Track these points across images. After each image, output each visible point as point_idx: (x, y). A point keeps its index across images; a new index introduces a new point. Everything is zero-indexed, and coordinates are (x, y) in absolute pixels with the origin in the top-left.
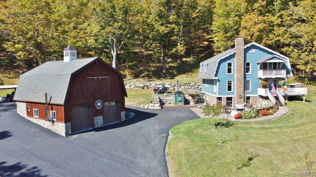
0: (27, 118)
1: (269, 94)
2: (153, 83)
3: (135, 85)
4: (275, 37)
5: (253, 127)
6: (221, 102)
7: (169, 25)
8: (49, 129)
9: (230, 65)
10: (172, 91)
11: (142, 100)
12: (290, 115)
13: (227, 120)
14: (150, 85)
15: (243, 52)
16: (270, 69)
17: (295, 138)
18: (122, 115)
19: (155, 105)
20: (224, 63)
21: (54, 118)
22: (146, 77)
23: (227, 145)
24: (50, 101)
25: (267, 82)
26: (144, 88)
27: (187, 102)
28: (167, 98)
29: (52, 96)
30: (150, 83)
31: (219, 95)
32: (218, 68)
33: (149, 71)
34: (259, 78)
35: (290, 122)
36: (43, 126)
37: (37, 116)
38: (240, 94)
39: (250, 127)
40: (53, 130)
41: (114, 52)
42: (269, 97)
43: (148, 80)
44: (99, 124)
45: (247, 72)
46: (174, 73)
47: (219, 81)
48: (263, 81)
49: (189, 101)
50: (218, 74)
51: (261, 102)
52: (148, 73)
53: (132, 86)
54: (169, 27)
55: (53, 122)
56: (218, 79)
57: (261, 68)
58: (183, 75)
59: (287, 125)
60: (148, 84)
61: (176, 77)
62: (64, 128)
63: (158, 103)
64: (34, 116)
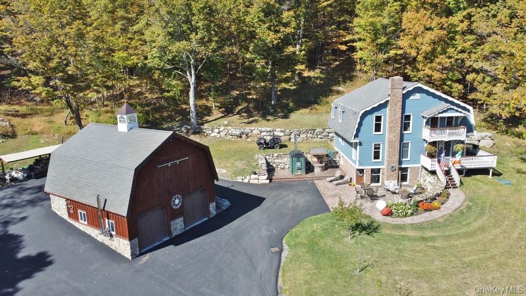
0: (69, 221)
1: (437, 167)
2: (256, 128)
3: (227, 131)
4: (456, 52)
5: (407, 236)
6: (363, 175)
7: (282, 29)
8: (106, 244)
9: (378, 119)
10: (285, 142)
11: (240, 165)
12: (465, 211)
13: (370, 217)
14: (252, 132)
15: (401, 99)
16: (442, 126)
17: (466, 259)
18: (211, 209)
19: (261, 177)
20: (369, 116)
21: (113, 230)
22: (245, 112)
23: (367, 275)
24: (104, 207)
25: (436, 147)
26: (241, 137)
27: (309, 168)
28: (279, 161)
29: (107, 198)
30: (251, 128)
31: (359, 166)
32: (360, 124)
33: (248, 101)
34: (424, 140)
35: (463, 226)
36: (95, 237)
37: (85, 221)
38: (393, 165)
39: (403, 236)
40: (111, 247)
41: (191, 75)
42: (437, 172)
43: (246, 121)
44: (178, 229)
45: (406, 129)
46: (288, 104)
47: (361, 144)
48: (429, 146)
49: (313, 167)
50: (360, 134)
51: (424, 176)
52: (246, 105)
53: (221, 133)
54: (282, 32)
55: (111, 236)
56: (360, 142)
57: (427, 123)
58: (304, 110)
59: (458, 232)
60: (247, 129)
61: (292, 114)
62: (129, 247)
63: (265, 175)
64: (81, 221)
